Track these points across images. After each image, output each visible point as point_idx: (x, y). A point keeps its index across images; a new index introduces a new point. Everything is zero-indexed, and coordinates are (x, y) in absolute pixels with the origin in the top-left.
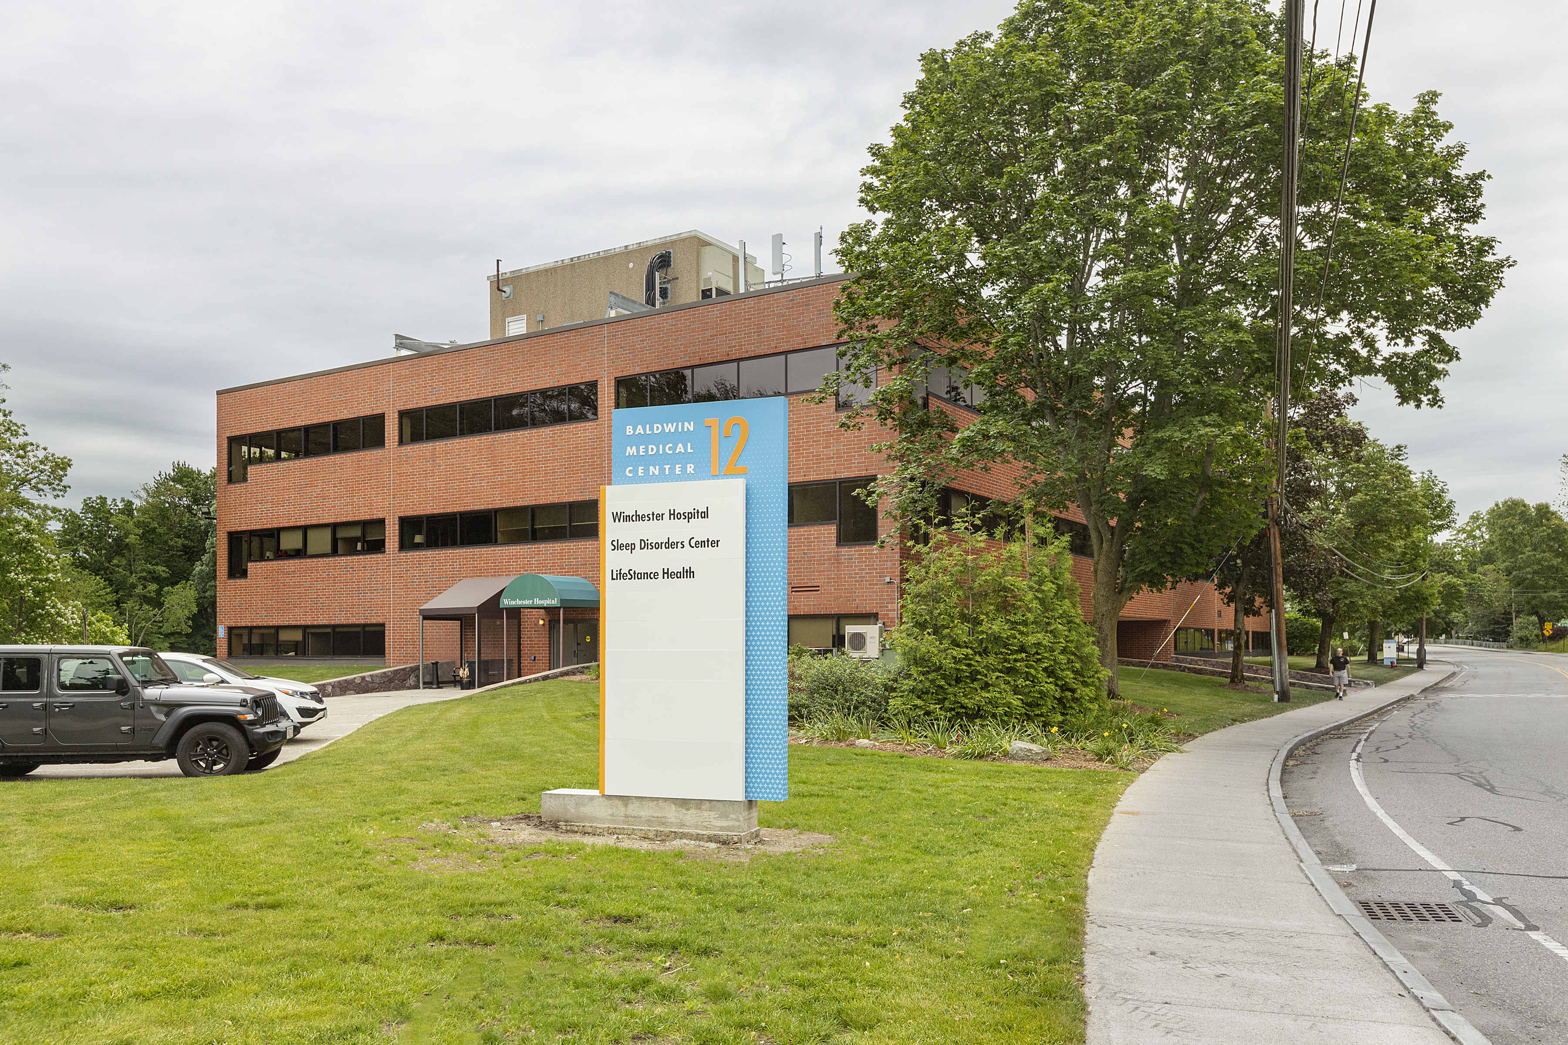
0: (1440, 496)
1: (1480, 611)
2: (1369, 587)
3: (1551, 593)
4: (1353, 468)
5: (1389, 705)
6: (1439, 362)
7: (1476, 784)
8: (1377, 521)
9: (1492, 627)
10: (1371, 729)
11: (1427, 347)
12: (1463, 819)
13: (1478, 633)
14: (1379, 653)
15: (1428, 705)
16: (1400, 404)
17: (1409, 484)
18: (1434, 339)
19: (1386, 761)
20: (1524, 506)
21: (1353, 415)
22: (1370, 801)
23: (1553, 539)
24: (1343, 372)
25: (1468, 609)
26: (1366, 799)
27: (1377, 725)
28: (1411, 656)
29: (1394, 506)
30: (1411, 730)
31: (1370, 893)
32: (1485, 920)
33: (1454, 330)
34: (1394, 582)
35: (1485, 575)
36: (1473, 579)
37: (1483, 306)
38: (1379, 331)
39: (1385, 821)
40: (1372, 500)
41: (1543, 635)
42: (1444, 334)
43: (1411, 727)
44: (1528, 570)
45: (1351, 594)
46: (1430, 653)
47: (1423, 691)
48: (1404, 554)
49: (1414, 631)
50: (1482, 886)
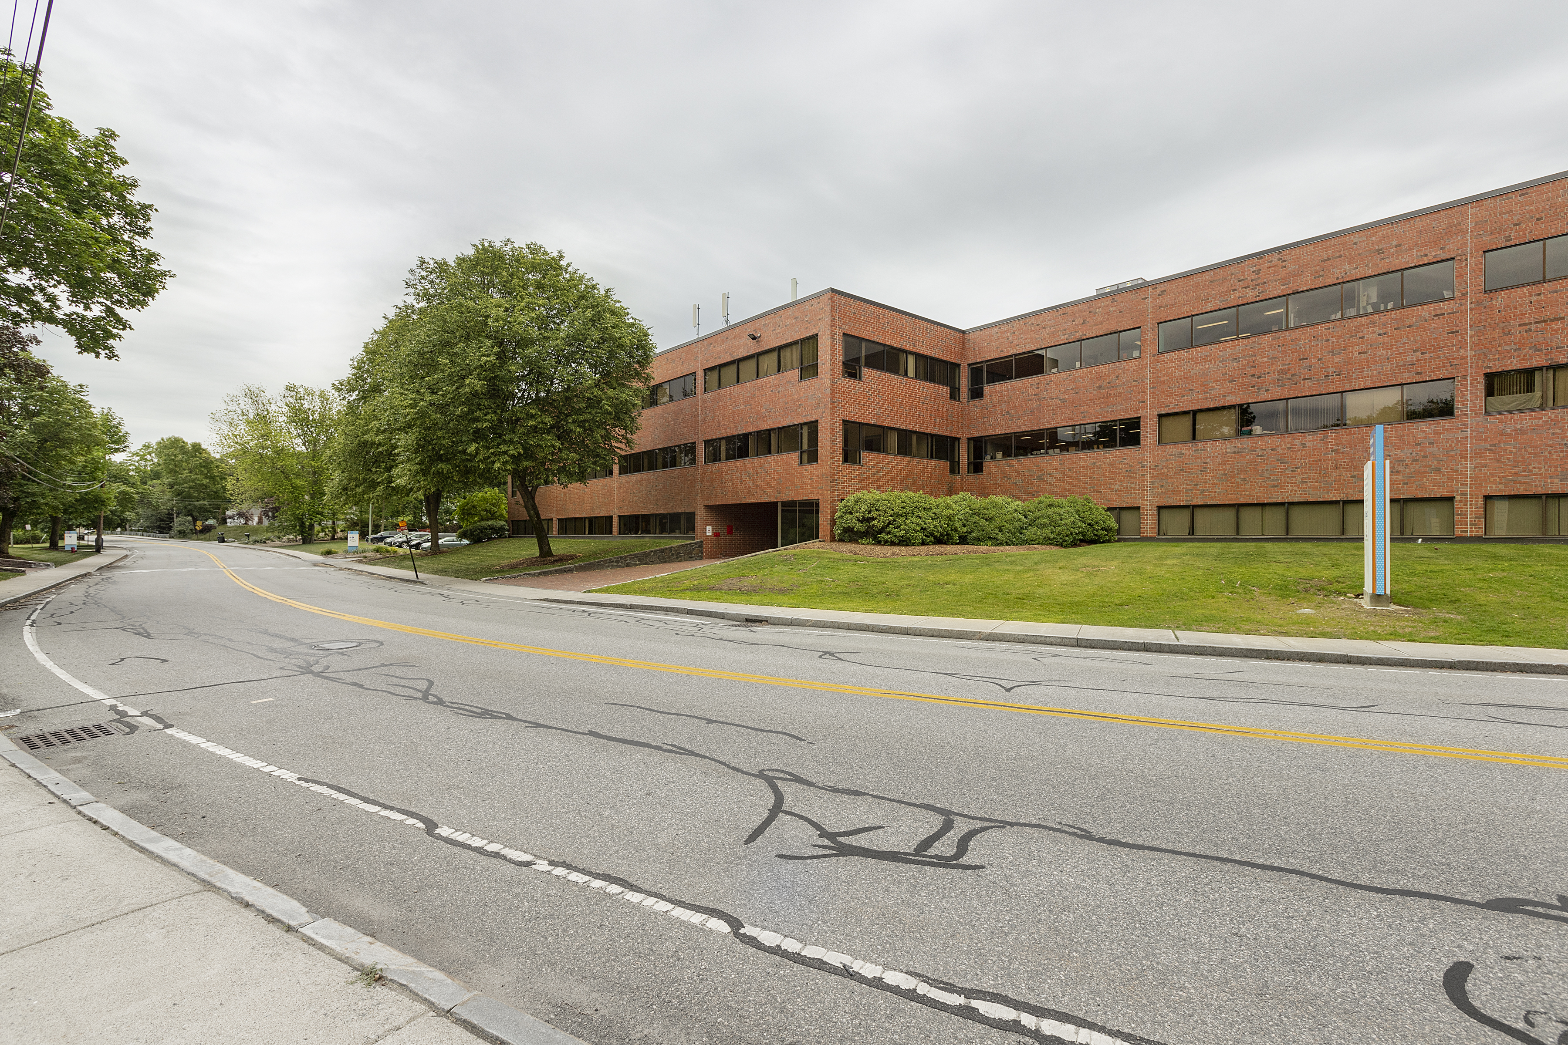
0: (117, 428)
1: (149, 512)
2: (51, 490)
3: (202, 502)
4: (36, 395)
5: (67, 581)
6: (114, 328)
7: (136, 634)
8: (59, 439)
9: (158, 523)
10: (48, 600)
11: (104, 315)
12: (122, 660)
13: (148, 527)
14: (60, 541)
15: (103, 579)
16: (79, 353)
17: (89, 415)
18: (109, 311)
19: (59, 624)
20: (183, 442)
21: (36, 353)
22: (41, 657)
23: (204, 466)
24: (25, 315)
25: (140, 511)
26: (36, 655)
27: (54, 597)
28: (90, 543)
29: (75, 430)
30: (85, 599)
31: (31, 729)
32: (133, 729)
33: (127, 309)
34: (75, 487)
35: (153, 487)
36: (144, 489)
37: (150, 299)
38: (62, 293)
39: (53, 670)
40: (55, 423)
41: (196, 529)
42: (118, 310)
43: (86, 596)
44: (186, 485)
45: (33, 495)
46: (107, 541)
47: (99, 569)
48: (85, 467)
49: (93, 524)
50: (133, 705)
